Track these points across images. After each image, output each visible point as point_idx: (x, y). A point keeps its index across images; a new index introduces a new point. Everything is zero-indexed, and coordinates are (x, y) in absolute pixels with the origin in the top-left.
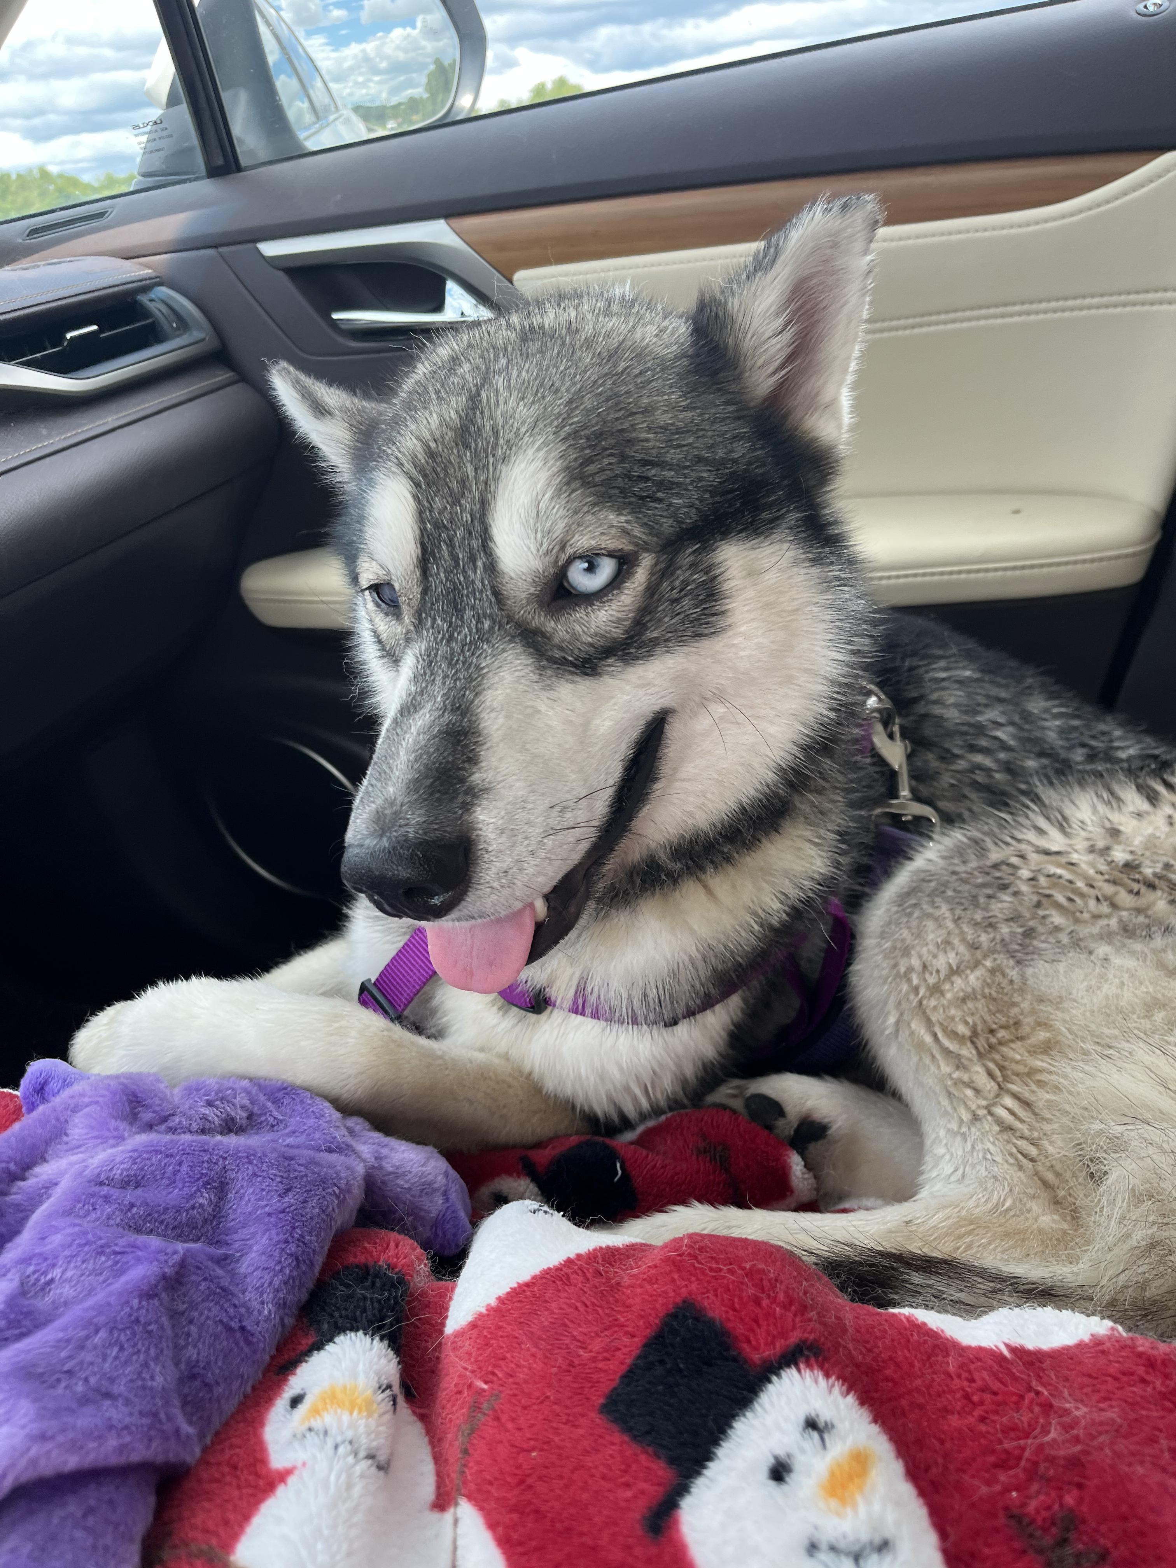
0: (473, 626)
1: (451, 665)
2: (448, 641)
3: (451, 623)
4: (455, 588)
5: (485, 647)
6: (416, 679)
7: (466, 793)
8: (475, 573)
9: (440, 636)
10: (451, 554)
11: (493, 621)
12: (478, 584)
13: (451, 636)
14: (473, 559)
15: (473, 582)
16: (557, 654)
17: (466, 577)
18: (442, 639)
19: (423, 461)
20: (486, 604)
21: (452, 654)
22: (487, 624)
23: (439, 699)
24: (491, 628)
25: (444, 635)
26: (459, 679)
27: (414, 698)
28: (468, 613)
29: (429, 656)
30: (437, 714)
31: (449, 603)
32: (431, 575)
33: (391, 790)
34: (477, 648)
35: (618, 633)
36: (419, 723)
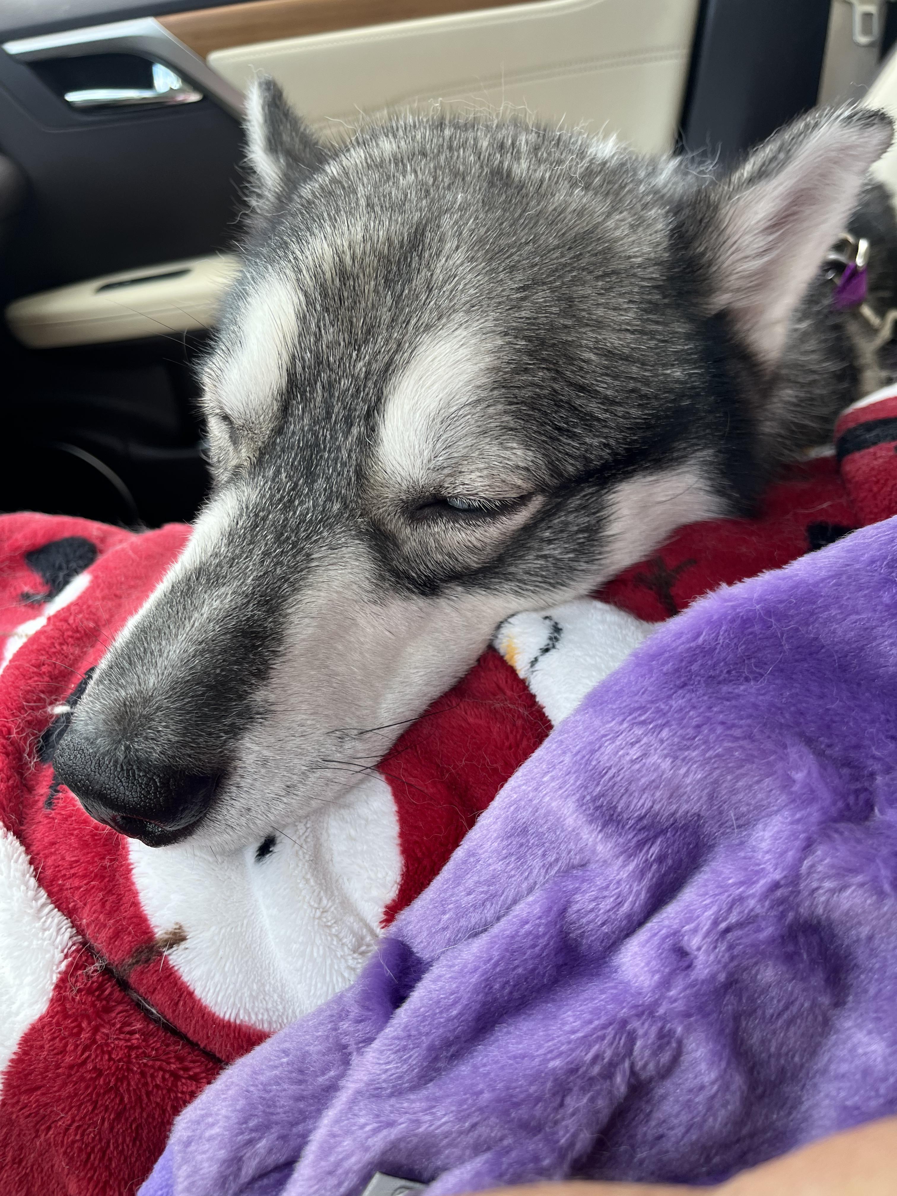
0: (320, 502)
1: (278, 538)
2: (285, 507)
3: (296, 484)
4: (317, 445)
5: (325, 534)
6: (231, 536)
7: (240, 715)
8: (346, 438)
9: (278, 496)
10: (325, 401)
11: (345, 506)
12: (344, 454)
13: (291, 501)
14: (349, 422)
15: (339, 449)
16: (403, 567)
17: (334, 438)
18: (280, 500)
19: (328, 275)
20: (344, 483)
21: (284, 526)
22: (336, 507)
23: (249, 581)
24: (340, 514)
25: (283, 497)
26: (281, 563)
27: (219, 565)
28: (320, 484)
29: (256, 515)
30: (240, 600)
31: (303, 458)
32: (292, 415)
33: (152, 681)
34: (316, 532)
35: (473, 561)
36: (216, 604)
